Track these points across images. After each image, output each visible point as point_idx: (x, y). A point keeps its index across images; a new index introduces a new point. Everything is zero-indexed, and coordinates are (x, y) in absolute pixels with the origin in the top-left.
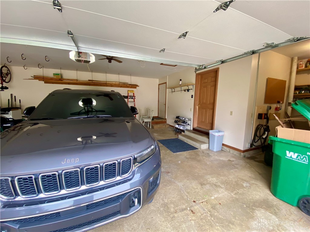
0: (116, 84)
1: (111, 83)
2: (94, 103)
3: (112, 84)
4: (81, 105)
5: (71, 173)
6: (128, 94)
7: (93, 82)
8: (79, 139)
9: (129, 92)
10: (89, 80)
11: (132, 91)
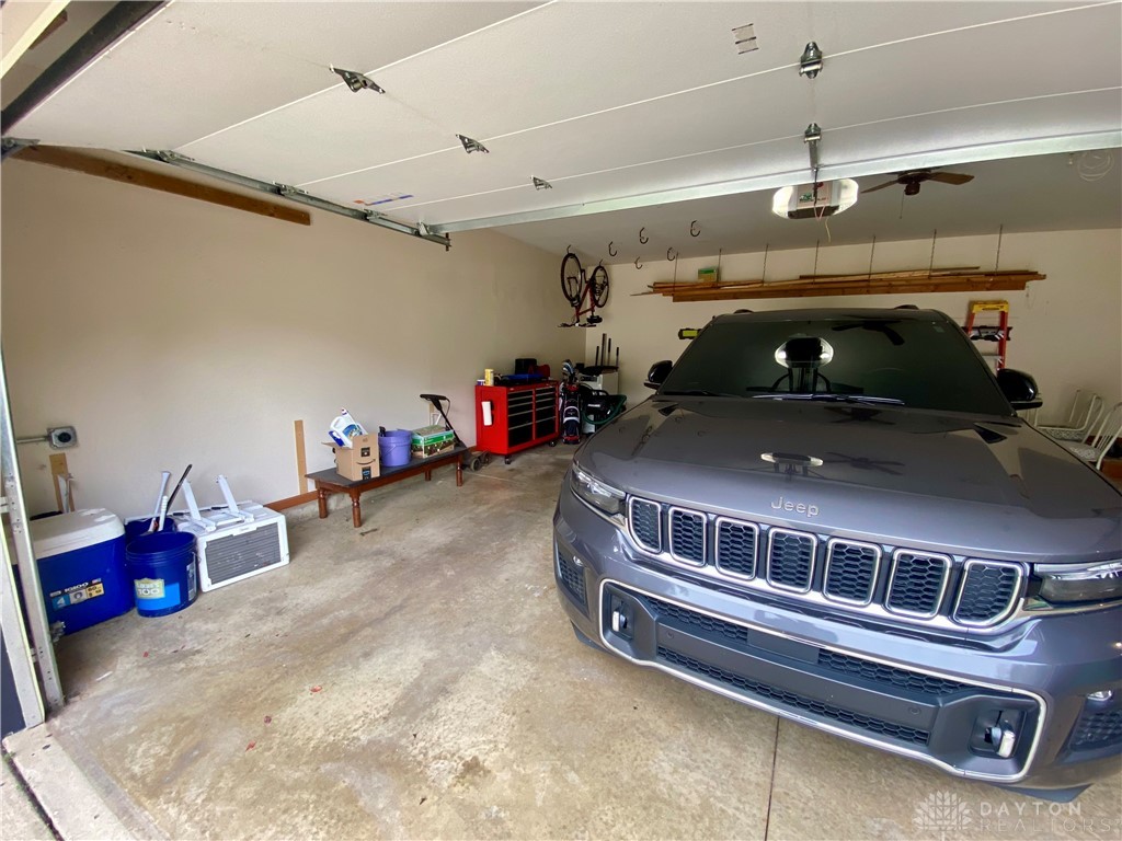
0: (916, 279)
1: (891, 276)
2: (827, 354)
3: (898, 279)
4: (780, 360)
5: (791, 539)
6: (970, 317)
7: (817, 280)
8: (766, 457)
9: (976, 309)
10: (802, 277)
11: (998, 302)
